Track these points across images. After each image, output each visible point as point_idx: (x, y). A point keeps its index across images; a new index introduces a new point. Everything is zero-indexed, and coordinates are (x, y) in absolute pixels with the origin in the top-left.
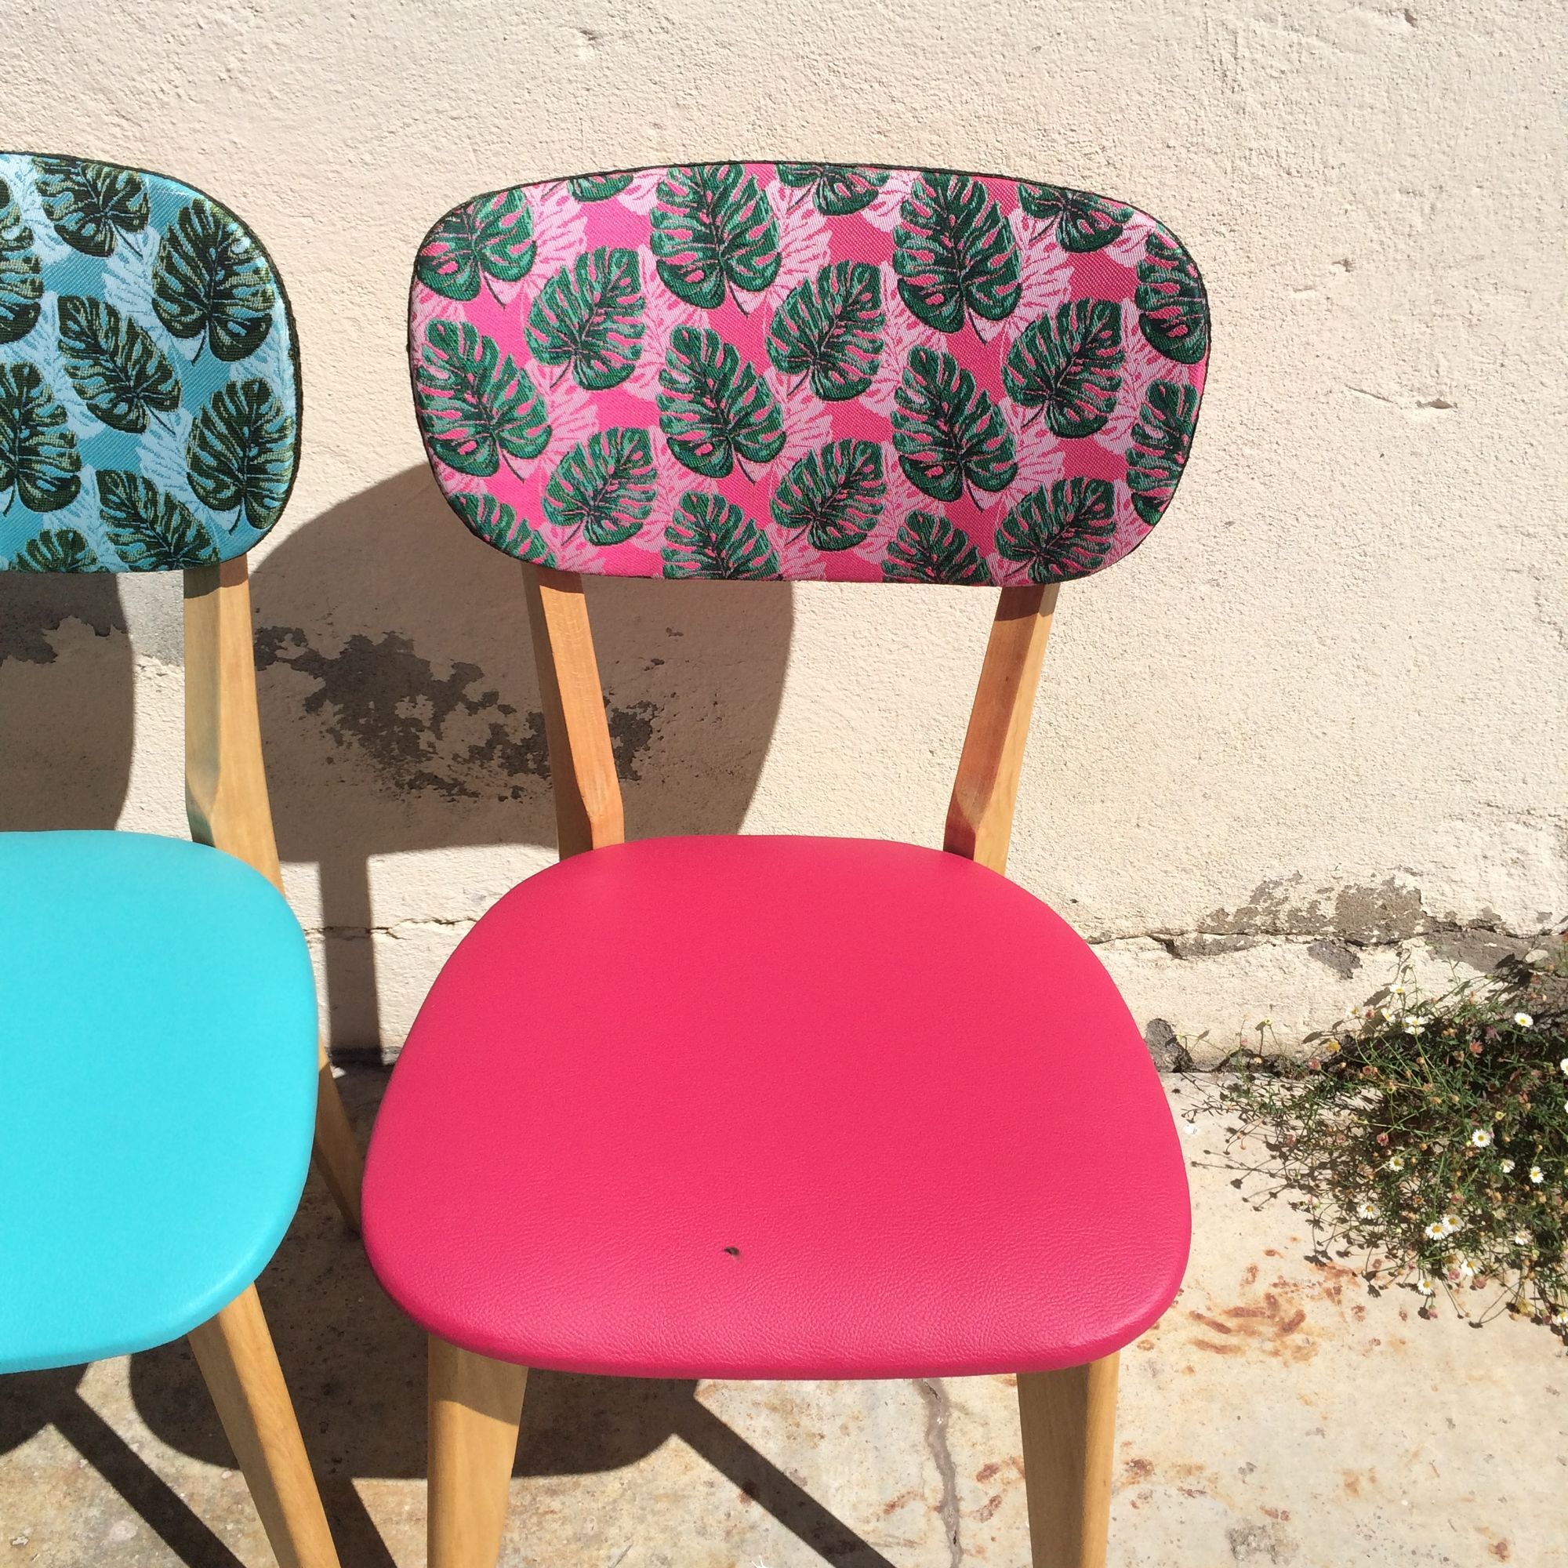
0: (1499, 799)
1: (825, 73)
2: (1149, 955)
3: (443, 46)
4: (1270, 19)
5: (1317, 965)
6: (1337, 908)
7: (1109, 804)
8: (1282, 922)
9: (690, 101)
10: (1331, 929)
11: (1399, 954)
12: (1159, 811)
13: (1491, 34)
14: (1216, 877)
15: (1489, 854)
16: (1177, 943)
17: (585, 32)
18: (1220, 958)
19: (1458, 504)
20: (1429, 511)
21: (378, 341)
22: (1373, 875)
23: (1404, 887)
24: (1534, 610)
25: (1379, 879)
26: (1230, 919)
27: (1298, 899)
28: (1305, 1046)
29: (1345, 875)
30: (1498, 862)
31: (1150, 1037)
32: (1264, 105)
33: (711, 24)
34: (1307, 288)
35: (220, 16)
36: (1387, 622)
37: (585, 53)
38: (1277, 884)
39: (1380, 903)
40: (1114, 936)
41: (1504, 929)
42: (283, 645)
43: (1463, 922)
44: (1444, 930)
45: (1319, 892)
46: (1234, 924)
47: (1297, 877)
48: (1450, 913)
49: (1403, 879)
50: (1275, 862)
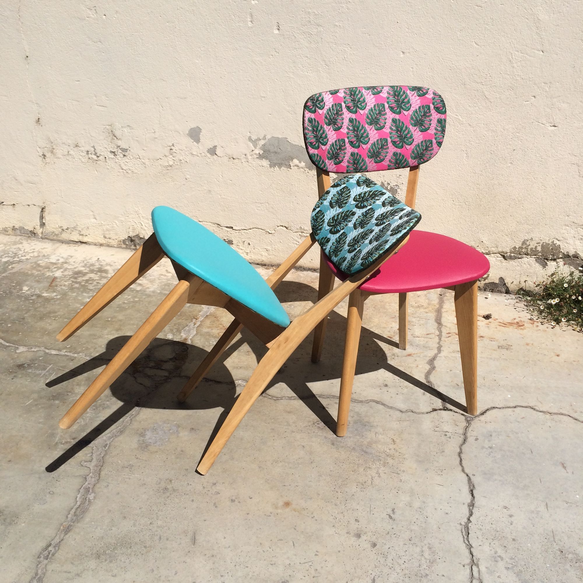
0: (576, 221)
1: (441, 59)
2: (499, 259)
4: (518, 51)
5: (537, 264)
6: (541, 248)
7: (490, 216)
8: (529, 252)
9: (418, 64)
10: (540, 254)
11: (557, 263)
12: (501, 219)
13: (557, 55)
14: (514, 238)
15: (575, 236)
16: (505, 256)
17: (402, 52)
18: (515, 260)
19: (560, 148)
20: (554, 149)
23: (556, 244)
24: (578, 173)
25: (550, 241)
26: (517, 249)
27: (533, 245)
28: (536, 288)
29: (543, 239)
30: (577, 239)
31: (500, 283)
32: (518, 66)
33: (423, 51)
34: (527, 101)
35: (345, 49)
37: (402, 55)
38: (528, 240)
39: (551, 248)
40: (491, 253)
43: (571, 255)
44: (566, 257)
45: (537, 243)
46: (518, 251)
47: (532, 239)
48: (567, 252)
49: (556, 242)
50: (527, 235)
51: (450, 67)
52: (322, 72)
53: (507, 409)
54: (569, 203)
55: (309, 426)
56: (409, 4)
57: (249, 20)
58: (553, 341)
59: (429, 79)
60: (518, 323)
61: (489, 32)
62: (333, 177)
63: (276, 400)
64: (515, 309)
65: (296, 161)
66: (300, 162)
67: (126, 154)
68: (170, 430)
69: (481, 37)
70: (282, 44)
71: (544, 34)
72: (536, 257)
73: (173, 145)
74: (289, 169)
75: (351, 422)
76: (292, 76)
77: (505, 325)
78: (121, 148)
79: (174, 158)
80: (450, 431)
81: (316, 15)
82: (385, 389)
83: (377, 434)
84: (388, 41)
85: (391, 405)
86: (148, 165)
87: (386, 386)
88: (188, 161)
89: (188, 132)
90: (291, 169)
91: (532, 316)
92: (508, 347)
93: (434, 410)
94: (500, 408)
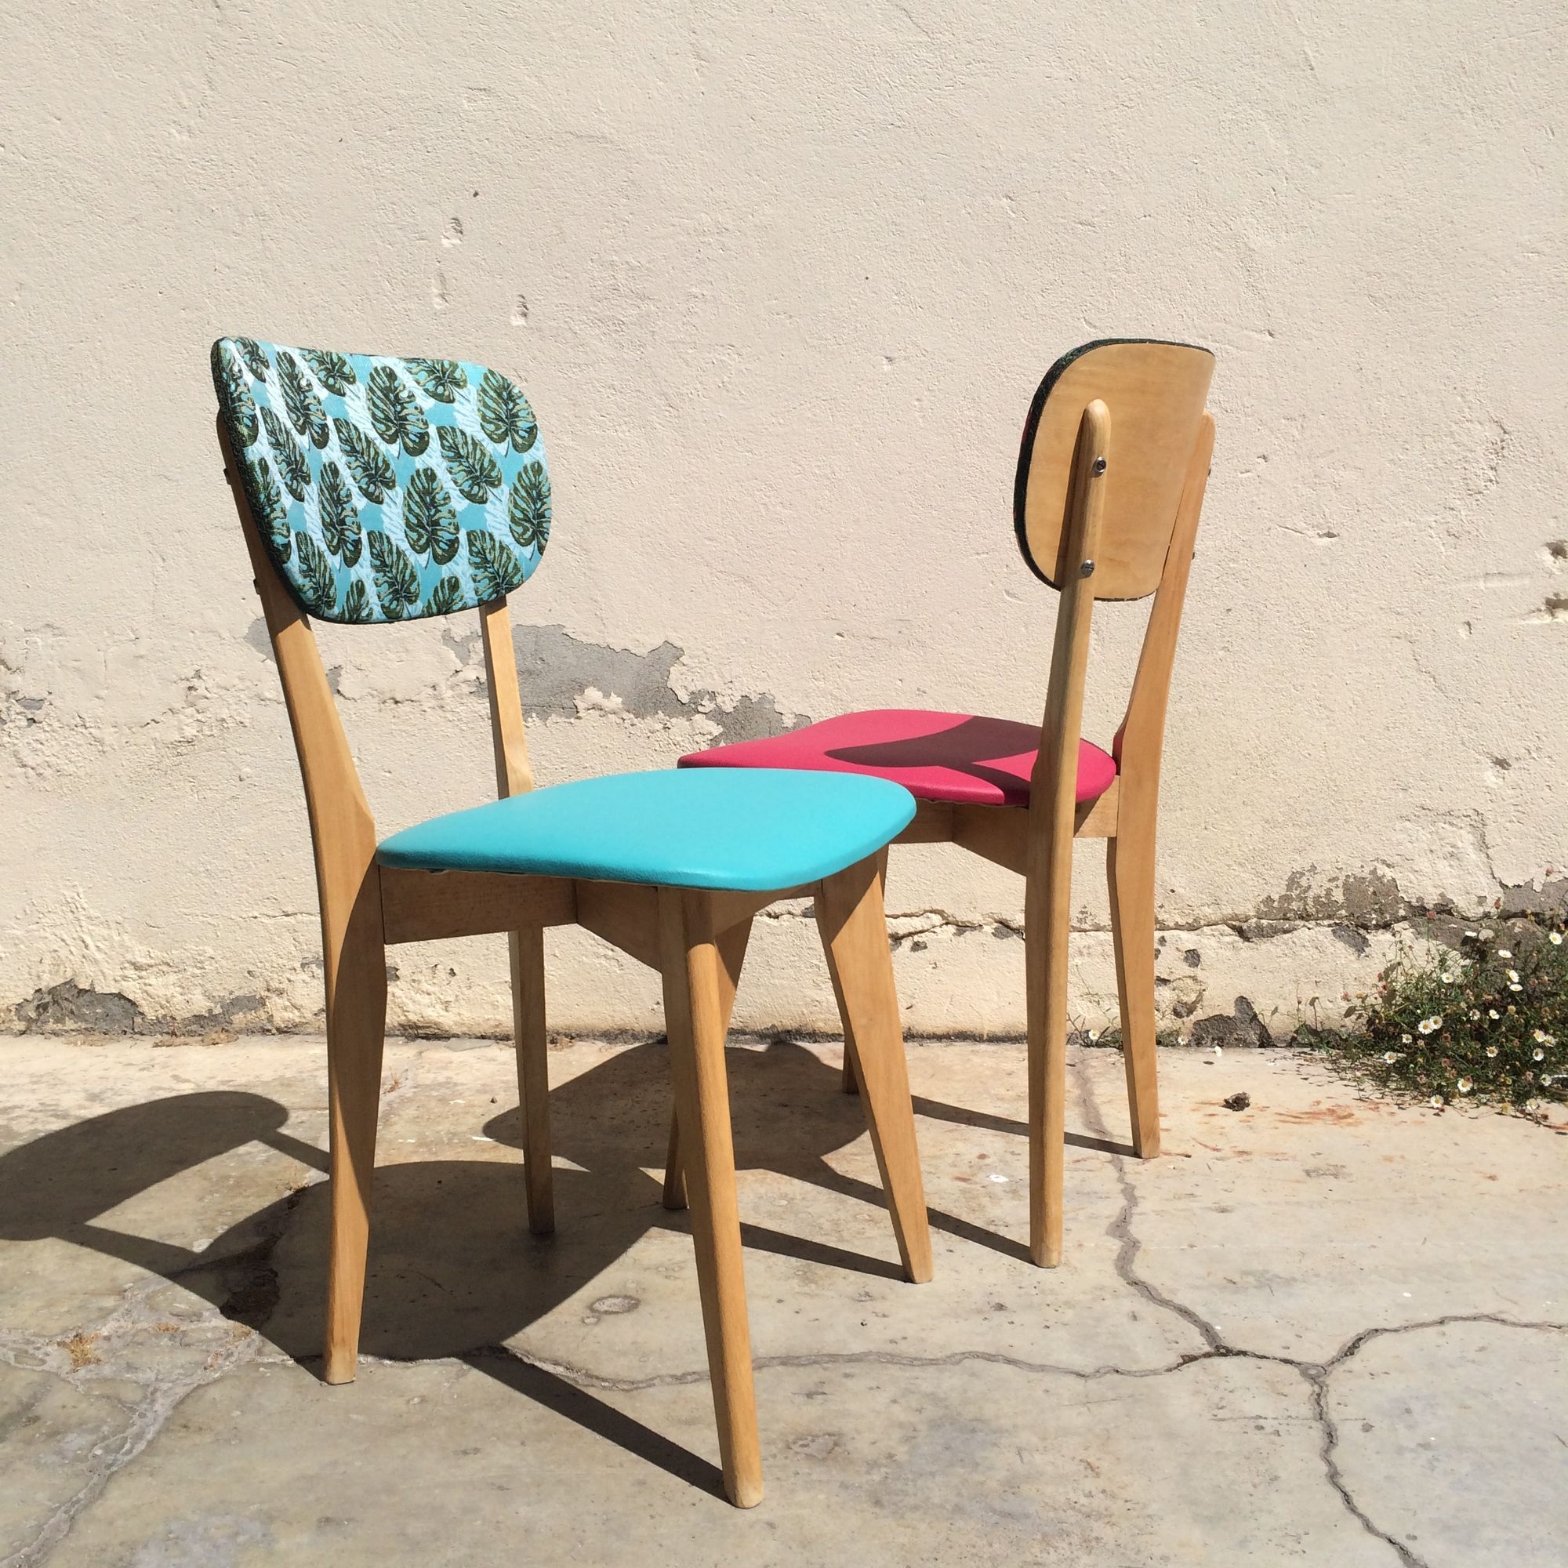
0: (1428, 803)
1: (998, 371)
2: (1228, 939)
3: (822, 367)
5: (1340, 945)
6: (1344, 895)
7: (1185, 811)
8: (1312, 910)
9: (935, 388)
10: (1343, 912)
11: (1394, 935)
12: (1217, 816)
13: (1310, 339)
14: (1262, 870)
15: (1433, 848)
16: (1245, 927)
17: (887, 358)
18: (1274, 940)
19: (1354, 595)
20: (1338, 599)
21: (776, 516)
22: (1362, 867)
23: (1384, 876)
24: (1414, 663)
25: (1367, 870)
26: (1276, 904)
27: (1318, 886)
28: (1346, 1020)
29: (1344, 866)
30: (1440, 855)
31: (1239, 1015)
33: (945, 351)
34: (1247, 471)
35: (724, 358)
36: (1331, 674)
37: (887, 367)
38: (1301, 874)
39: (1371, 889)
40: (1202, 923)
41: (1459, 913)
42: (703, 703)
43: (1430, 906)
44: (1419, 912)
45: (1330, 880)
46: (1280, 909)
47: (1313, 868)
48: (1419, 899)
49: (1382, 870)
50: (1297, 856)
51: (1025, 391)
52: (658, 426)
53: (1419, 1330)
54: (1403, 751)
55: (775, 1456)
56: (894, 228)
57: (436, 291)
58: (1456, 1144)
59: (969, 428)
60: (1331, 1112)
61: (1121, 291)
62: (710, 734)
63: (627, 1391)
64: (1306, 1079)
65: (593, 694)
66: (607, 695)
67: (39, 715)
68: (237, 1534)
69: (1101, 306)
70: (537, 352)
71: (1268, 286)
72: (1331, 922)
73: (198, 675)
74: (572, 720)
75: (919, 1427)
76: (571, 444)
77: (1298, 1120)
78: (20, 696)
79: (200, 717)
80: (1270, 1415)
81: (633, 269)
82: (998, 1317)
83: (1025, 1455)
84: (846, 331)
85: (1038, 1361)
86: (111, 746)
87: (1000, 1307)
88: (247, 722)
89: (246, 631)
90: (579, 718)
91: (1362, 1093)
92: (1336, 1172)
93: (1189, 1359)
94: (1396, 1331)
